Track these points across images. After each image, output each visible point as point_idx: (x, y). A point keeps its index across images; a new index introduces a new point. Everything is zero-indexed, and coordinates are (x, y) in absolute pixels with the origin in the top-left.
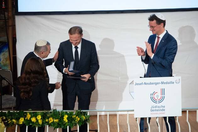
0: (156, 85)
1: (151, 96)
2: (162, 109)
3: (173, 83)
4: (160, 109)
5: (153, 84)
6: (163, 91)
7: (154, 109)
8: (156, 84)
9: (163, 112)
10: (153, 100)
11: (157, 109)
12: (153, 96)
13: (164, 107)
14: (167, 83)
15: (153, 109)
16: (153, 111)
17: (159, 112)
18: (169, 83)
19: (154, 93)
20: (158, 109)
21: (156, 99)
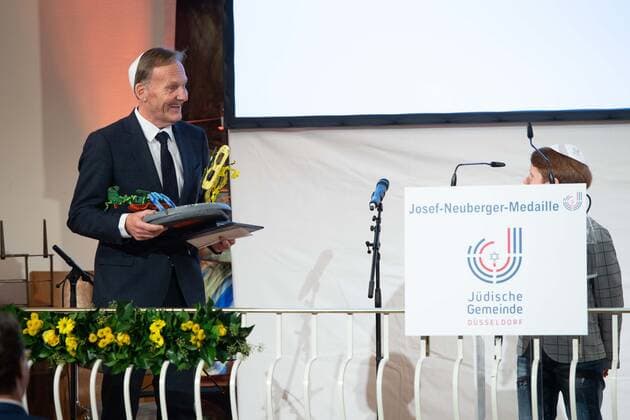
0: (489, 212)
1: (472, 256)
2: (509, 304)
3: (556, 207)
4: (504, 304)
5: (477, 209)
6: (515, 238)
7: (483, 304)
8: (491, 209)
9: (516, 316)
10: (479, 270)
11: (491, 304)
12: (477, 256)
13: (519, 297)
14: (531, 207)
15: (476, 304)
16: (477, 310)
17: (499, 316)
18: (538, 208)
19: (483, 245)
20: (497, 304)
21: (490, 267)
